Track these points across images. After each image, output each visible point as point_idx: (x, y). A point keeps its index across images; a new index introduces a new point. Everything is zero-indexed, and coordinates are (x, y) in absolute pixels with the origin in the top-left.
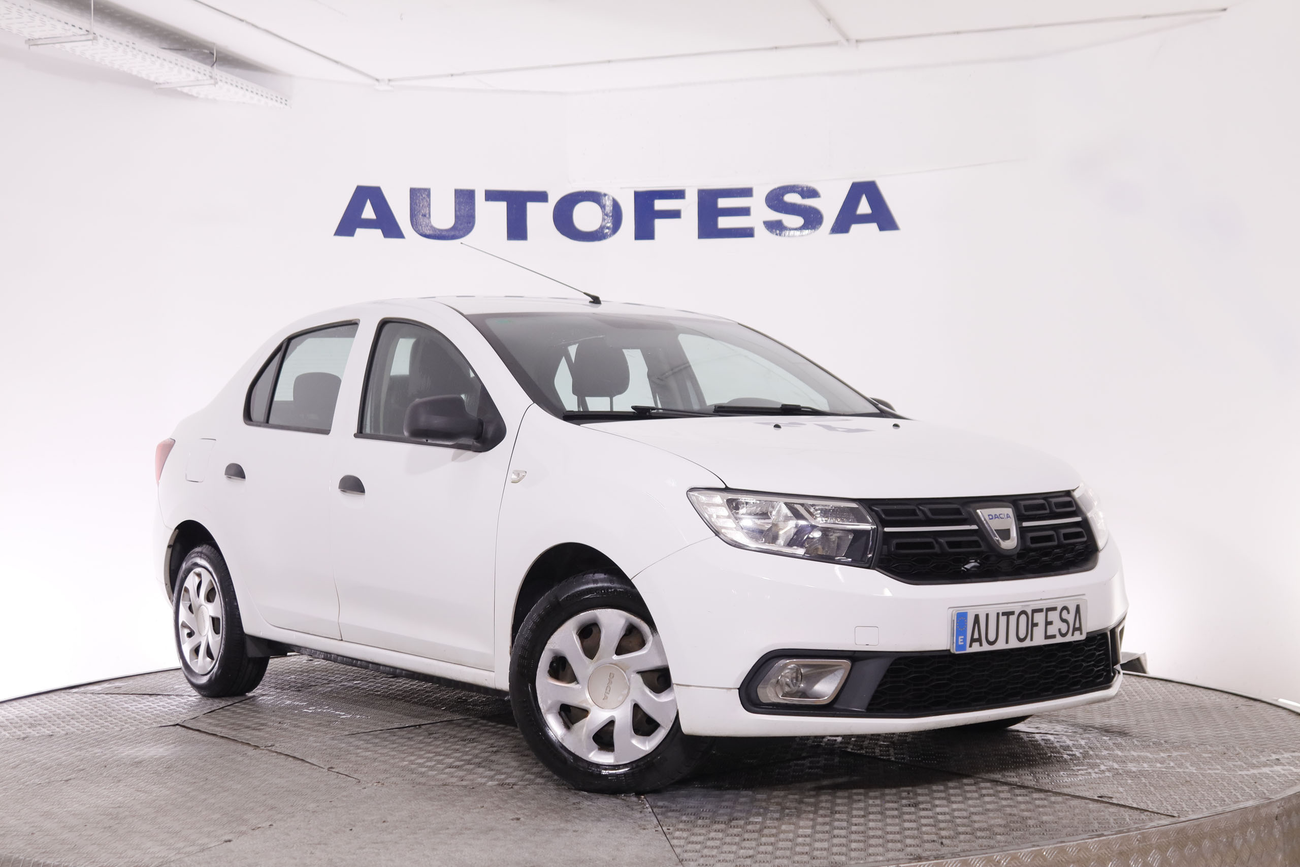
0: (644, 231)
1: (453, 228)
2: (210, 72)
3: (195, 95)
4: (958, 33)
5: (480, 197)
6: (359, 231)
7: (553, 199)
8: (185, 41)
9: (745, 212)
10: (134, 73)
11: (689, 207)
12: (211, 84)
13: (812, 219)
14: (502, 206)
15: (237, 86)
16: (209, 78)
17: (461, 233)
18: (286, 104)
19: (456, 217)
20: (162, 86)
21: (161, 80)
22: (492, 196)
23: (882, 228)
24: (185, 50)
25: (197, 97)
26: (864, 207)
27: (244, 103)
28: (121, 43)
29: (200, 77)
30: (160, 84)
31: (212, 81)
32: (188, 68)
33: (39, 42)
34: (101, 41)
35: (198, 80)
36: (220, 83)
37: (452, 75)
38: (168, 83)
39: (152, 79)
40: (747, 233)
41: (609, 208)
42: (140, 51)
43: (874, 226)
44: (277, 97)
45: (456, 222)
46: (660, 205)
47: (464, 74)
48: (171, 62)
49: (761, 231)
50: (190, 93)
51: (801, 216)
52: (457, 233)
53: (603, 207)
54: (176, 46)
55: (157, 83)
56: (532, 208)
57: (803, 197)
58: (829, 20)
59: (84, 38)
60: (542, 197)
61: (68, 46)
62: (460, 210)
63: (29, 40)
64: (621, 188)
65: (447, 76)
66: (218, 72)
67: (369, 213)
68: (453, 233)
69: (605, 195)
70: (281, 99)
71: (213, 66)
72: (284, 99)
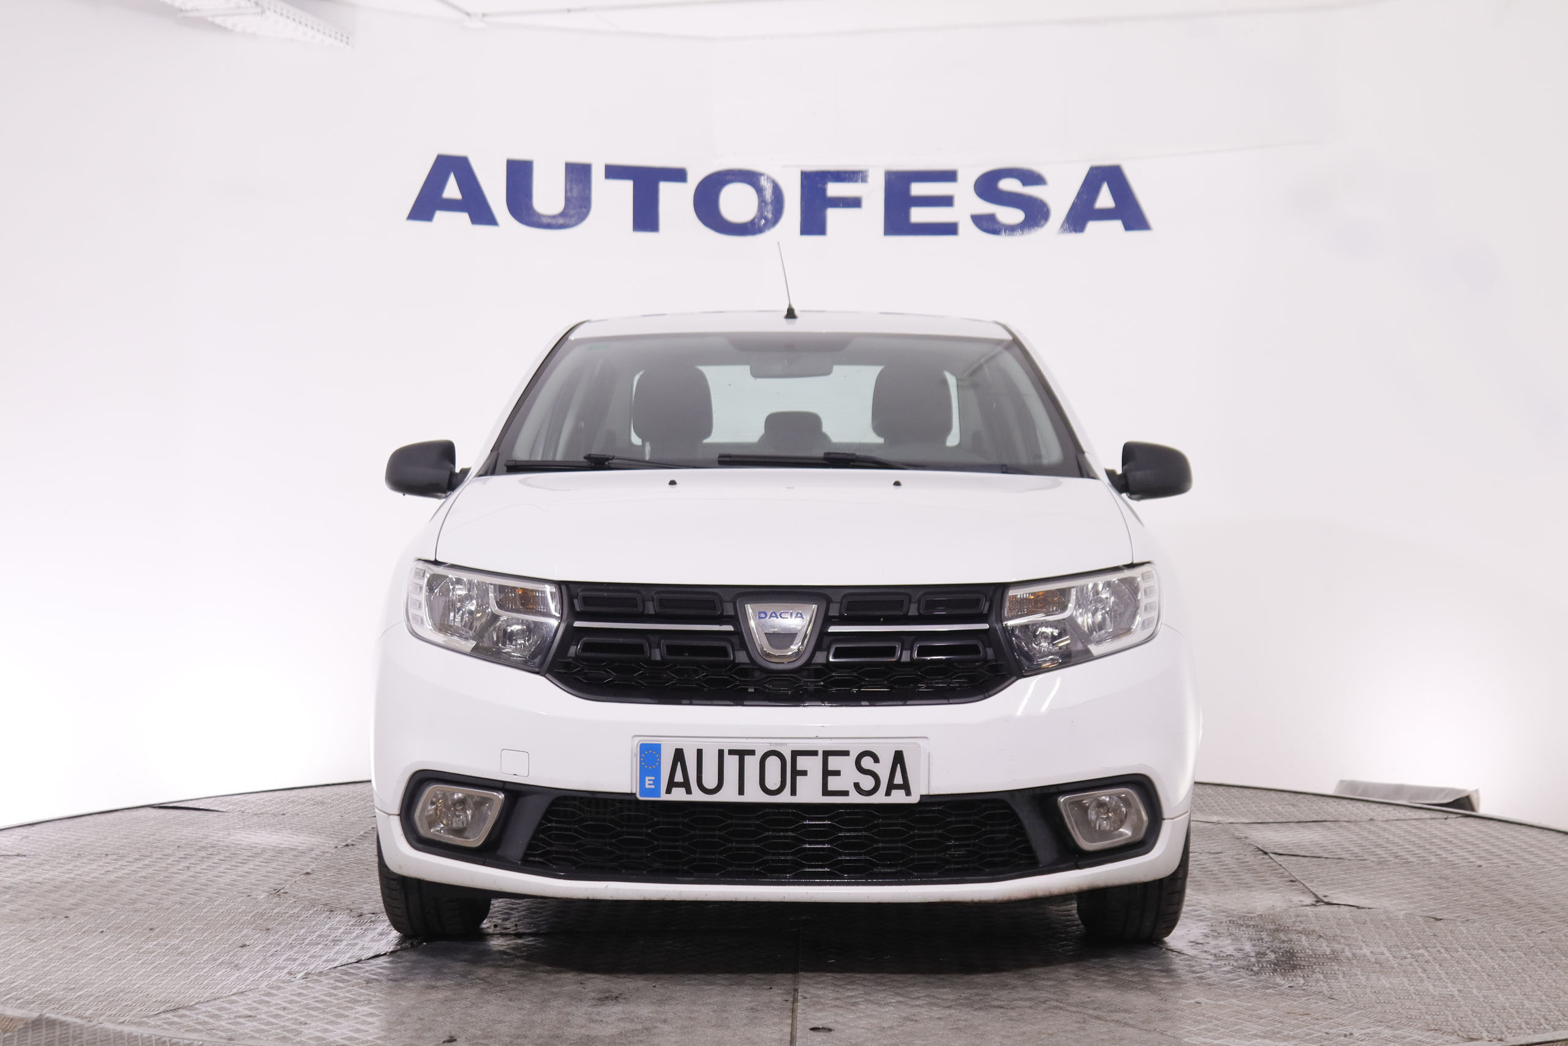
0: (813, 224)
1: (563, 214)
3: (229, 26)
5: (598, 174)
6: (439, 215)
7: (694, 179)
9: (946, 201)
11: (873, 194)
12: (258, 14)
13: (1036, 213)
14: (626, 187)
15: (288, 17)
16: (254, 5)
17: (573, 220)
18: (347, 43)
19: (567, 199)
20: (190, 14)
21: (189, 6)
22: (614, 172)
23: (1128, 227)
25: (230, 30)
26: (1105, 199)
29: (243, 3)
30: (186, 11)
31: (259, 10)
35: (239, 7)
36: (268, 13)
37: (569, 11)
38: (197, 10)
39: (177, 4)
40: (950, 229)
41: (768, 194)
43: (1117, 225)
44: (337, 33)
45: (566, 206)
46: (834, 190)
47: (584, 9)
49: (966, 227)
50: (223, 25)
51: (1022, 210)
52: (567, 221)
53: (759, 190)
55: (182, 10)
56: (666, 190)
57: (1025, 183)
60: (678, 175)
62: (571, 189)
64: (784, 166)
65: (561, 11)
67: (452, 190)
68: (561, 221)
69: (762, 175)
70: (342, 35)
72: (345, 37)
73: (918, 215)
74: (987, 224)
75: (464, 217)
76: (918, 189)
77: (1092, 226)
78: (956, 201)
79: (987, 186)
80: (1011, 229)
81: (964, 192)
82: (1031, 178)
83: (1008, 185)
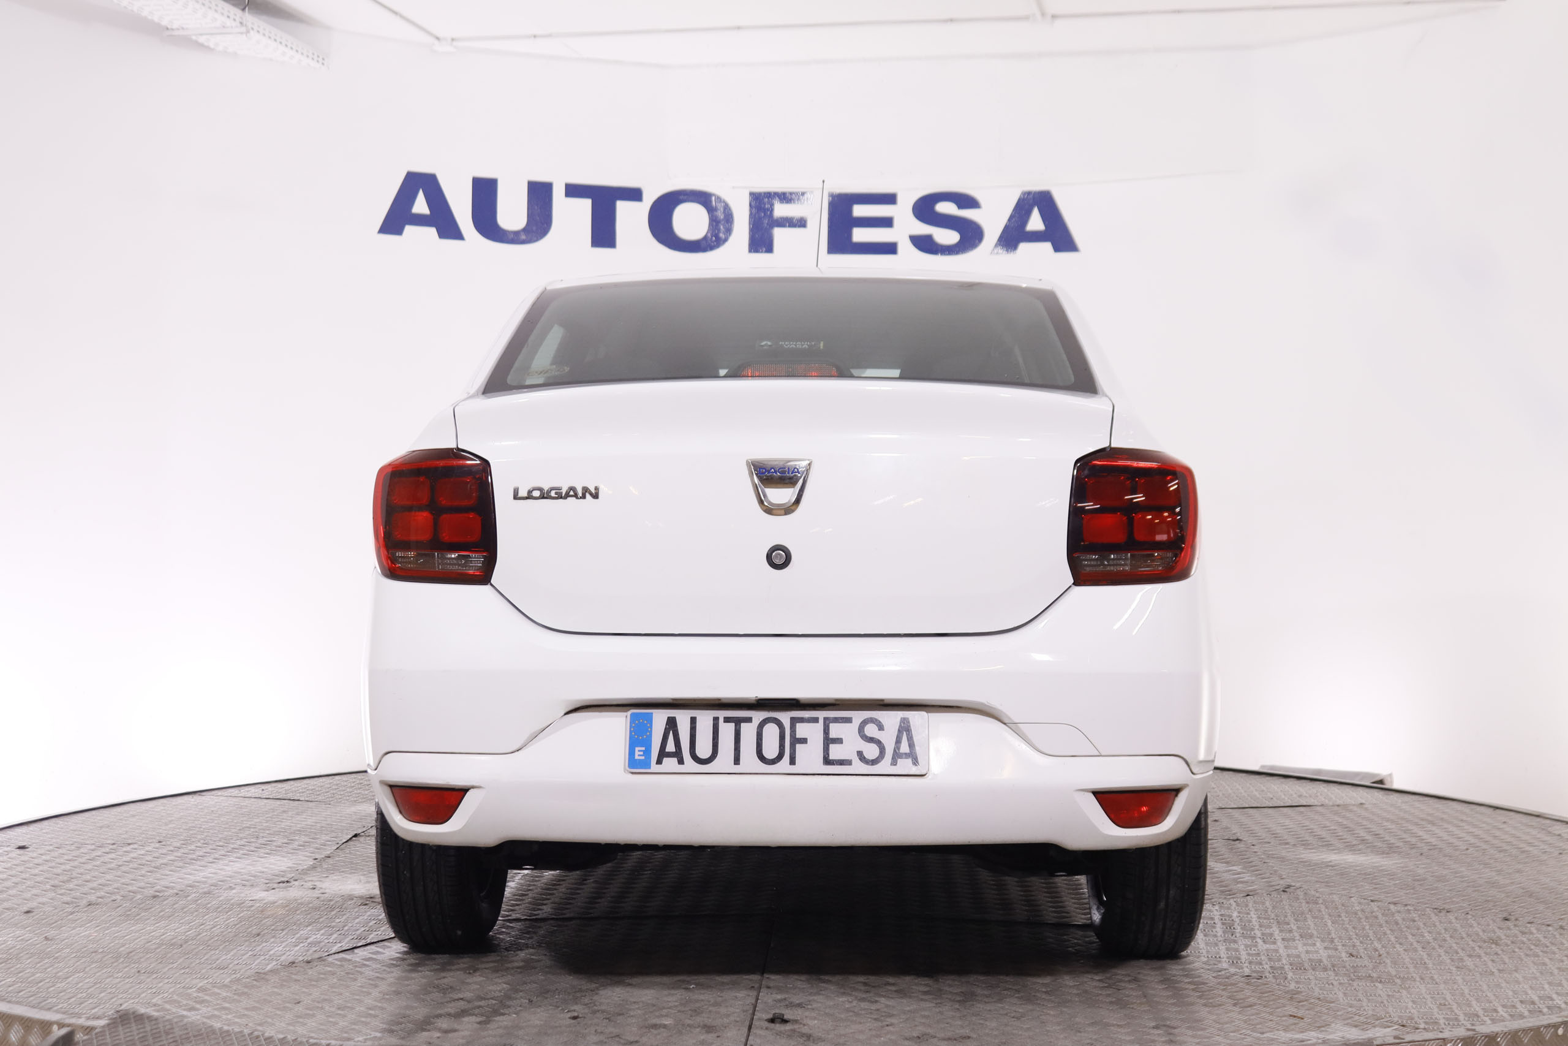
0: (761, 242)
1: (524, 230)
2: (241, 18)
3: (212, 46)
5: (558, 193)
6: (409, 229)
7: (649, 198)
9: (887, 222)
10: (145, 13)
11: (818, 214)
12: (242, 33)
13: (971, 235)
14: (585, 205)
15: (270, 37)
16: (239, 24)
17: (535, 236)
18: (323, 64)
19: (529, 216)
20: (176, 33)
21: (174, 27)
22: (574, 191)
23: (1057, 249)
25: (213, 49)
26: (1035, 222)
29: (229, 23)
30: (172, 29)
31: (243, 29)
32: (216, 11)
35: (224, 27)
36: (252, 32)
37: (535, 36)
38: (183, 28)
39: (164, 23)
40: (890, 249)
41: (718, 213)
43: (1047, 246)
44: (313, 54)
45: (528, 222)
46: (780, 210)
47: (550, 36)
48: (197, 2)
49: (906, 248)
50: (206, 44)
51: (957, 231)
52: (529, 236)
53: (710, 210)
55: (167, 29)
56: (623, 207)
57: (960, 207)
60: (634, 194)
62: (533, 208)
64: (733, 187)
65: (528, 37)
66: (249, 18)
67: (421, 206)
68: (523, 237)
69: (714, 195)
70: (318, 57)
71: (243, 10)
72: (321, 57)
73: (860, 235)
74: (925, 244)
75: (432, 231)
76: (859, 211)
77: (1023, 247)
78: (896, 222)
79: (925, 209)
80: (948, 250)
81: (903, 214)
82: (966, 201)
83: (945, 208)
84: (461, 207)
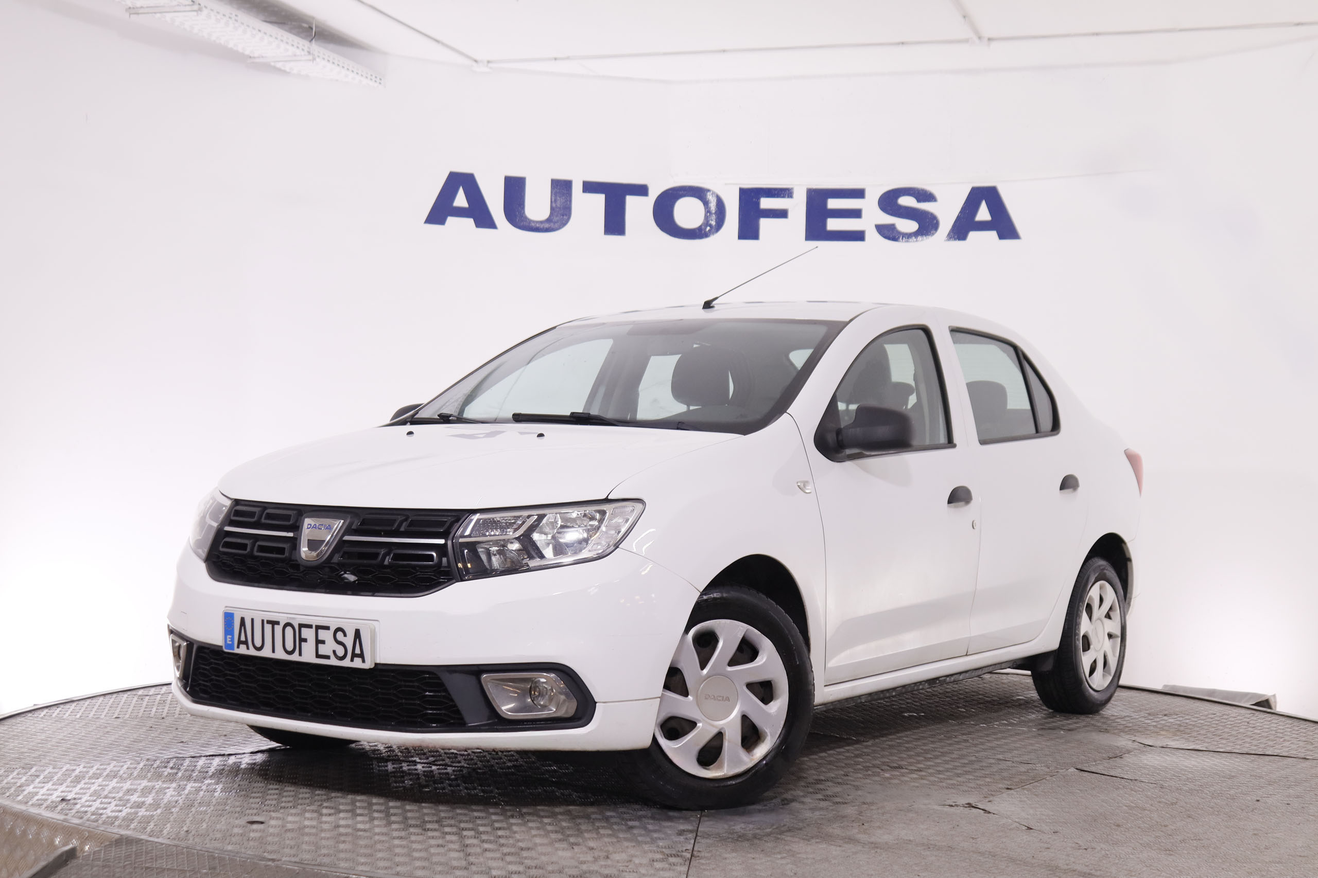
0: (749, 231)
1: (548, 220)
2: (309, 48)
3: (288, 70)
4: (1097, 34)
5: (577, 188)
6: (451, 220)
7: (654, 193)
8: (283, 13)
9: (856, 214)
10: (231, 45)
11: (797, 207)
12: (310, 60)
13: (928, 224)
14: (599, 200)
15: (333, 63)
16: (306, 53)
17: (556, 226)
18: (380, 83)
19: (552, 209)
20: (257, 60)
21: (256, 55)
22: (590, 187)
23: (1001, 237)
24: (281, 23)
25: (289, 73)
26: (983, 214)
27: (337, 80)
28: (224, 15)
29: (298, 52)
30: (254, 58)
31: (311, 57)
32: (287, 43)
33: (142, 11)
34: (205, 12)
35: (295, 55)
36: (318, 60)
37: (556, 59)
38: (262, 57)
39: (247, 53)
40: (858, 236)
41: (713, 206)
42: (242, 24)
43: (993, 234)
44: (371, 75)
45: (551, 213)
46: (766, 203)
47: (568, 58)
48: (271, 36)
49: (872, 235)
50: (283, 68)
51: (916, 221)
52: (552, 225)
53: (706, 203)
54: (274, 19)
55: (250, 57)
56: (631, 201)
57: (919, 201)
58: (964, 17)
59: (188, 8)
60: (641, 190)
61: (168, 17)
62: (555, 201)
63: (130, 8)
64: (726, 184)
65: (549, 59)
66: (316, 47)
67: (461, 200)
68: (547, 225)
69: (709, 191)
70: (376, 77)
71: (311, 41)
72: (378, 78)
73: (833, 224)
74: (888, 232)
75: (470, 222)
76: (833, 204)
77: (972, 235)
78: (864, 214)
79: (889, 202)
80: (908, 236)
81: (870, 207)
82: (925, 196)
83: (906, 201)
84: (495, 201)
